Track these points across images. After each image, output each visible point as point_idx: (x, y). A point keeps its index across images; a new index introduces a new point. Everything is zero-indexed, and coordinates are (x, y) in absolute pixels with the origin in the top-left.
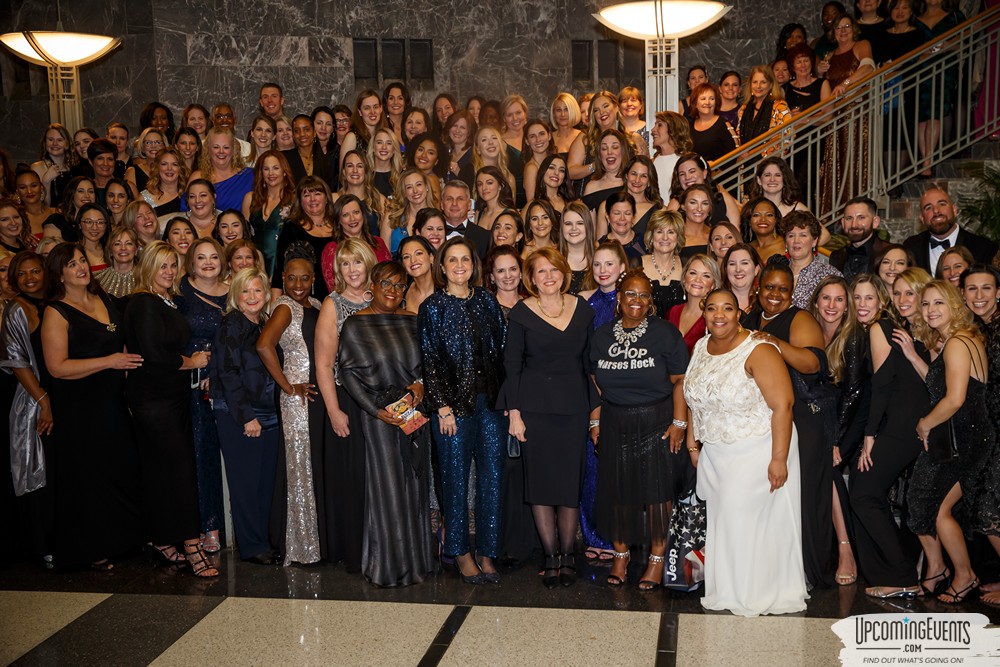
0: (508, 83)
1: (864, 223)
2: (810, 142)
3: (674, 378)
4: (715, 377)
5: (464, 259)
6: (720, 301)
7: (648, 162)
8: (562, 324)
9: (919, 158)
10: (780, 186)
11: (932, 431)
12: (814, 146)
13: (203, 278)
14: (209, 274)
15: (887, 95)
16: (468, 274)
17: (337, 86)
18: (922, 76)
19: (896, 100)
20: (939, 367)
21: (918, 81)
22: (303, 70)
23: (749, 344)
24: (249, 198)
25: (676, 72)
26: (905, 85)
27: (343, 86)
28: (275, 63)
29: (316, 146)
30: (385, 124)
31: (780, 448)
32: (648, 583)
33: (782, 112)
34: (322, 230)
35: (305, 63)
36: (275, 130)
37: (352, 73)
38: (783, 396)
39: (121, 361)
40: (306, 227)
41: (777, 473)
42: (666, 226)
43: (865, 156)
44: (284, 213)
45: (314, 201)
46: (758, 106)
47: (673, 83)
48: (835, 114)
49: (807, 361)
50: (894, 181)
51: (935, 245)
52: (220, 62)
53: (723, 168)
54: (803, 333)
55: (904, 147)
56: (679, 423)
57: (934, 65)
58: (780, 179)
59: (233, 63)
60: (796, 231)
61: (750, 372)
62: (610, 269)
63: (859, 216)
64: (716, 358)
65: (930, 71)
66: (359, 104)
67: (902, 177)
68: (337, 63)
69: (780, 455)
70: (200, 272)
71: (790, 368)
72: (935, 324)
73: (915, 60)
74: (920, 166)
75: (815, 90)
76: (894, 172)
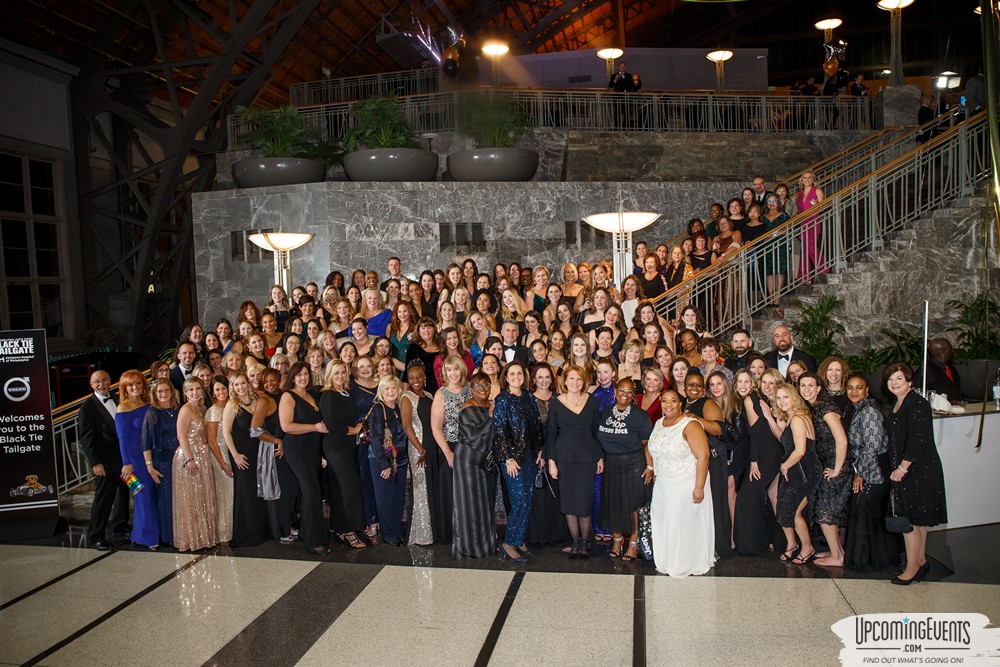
0: (529, 247)
1: (744, 345)
2: (707, 287)
3: (644, 442)
4: (665, 438)
5: (519, 373)
6: (669, 396)
7: (618, 307)
8: (578, 410)
9: (768, 295)
10: (694, 321)
11: (789, 470)
12: (709, 289)
13: (363, 378)
14: (366, 376)
15: (748, 261)
16: (522, 382)
17: (430, 250)
18: (767, 250)
19: (753, 263)
20: (788, 431)
21: (765, 253)
22: (411, 242)
23: (685, 421)
24: (389, 327)
25: (631, 251)
26: (758, 255)
27: (434, 250)
28: (395, 238)
29: (422, 298)
30: (463, 283)
31: (700, 481)
32: (629, 557)
33: (688, 272)
34: (431, 349)
35: (412, 238)
36: (400, 286)
37: (439, 243)
38: (703, 451)
39: (320, 427)
40: (423, 346)
41: (698, 496)
42: (635, 348)
43: (738, 302)
44: (409, 337)
45: (425, 332)
46: (676, 267)
47: (629, 257)
48: (721, 271)
49: (716, 428)
50: (754, 309)
51: (781, 357)
52: (364, 239)
53: (658, 303)
54: (711, 412)
55: (759, 289)
56: (649, 467)
57: (773, 244)
58: (694, 318)
59: (372, 239)
60: (708, 348)
61: (685, 437)
62: (607, 375)
63: (739, 340)
64: (667, 428)
65: (771, 247)
66: (448, 272)
67: (759, 307)
68: (430, 237)
69: (700, 486)
70: (361, 375)
71: (707, 433)
72: (784, 409)
73: (762, 241)
74: (768, 301)
75: (708, 256)
76: (754, 304)
